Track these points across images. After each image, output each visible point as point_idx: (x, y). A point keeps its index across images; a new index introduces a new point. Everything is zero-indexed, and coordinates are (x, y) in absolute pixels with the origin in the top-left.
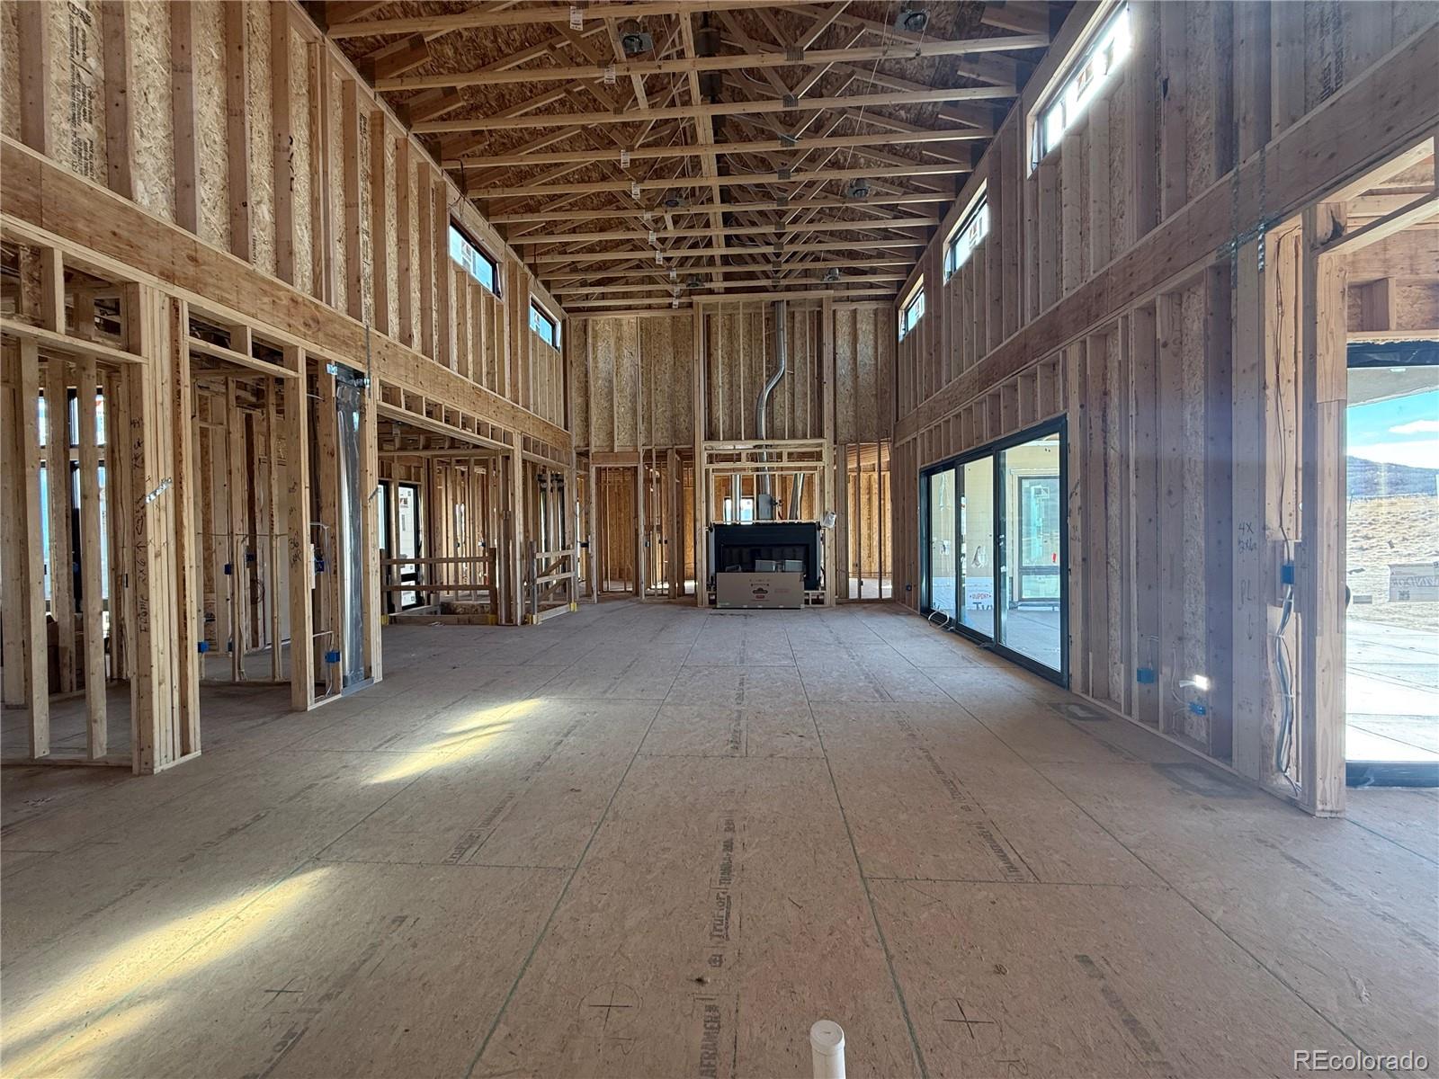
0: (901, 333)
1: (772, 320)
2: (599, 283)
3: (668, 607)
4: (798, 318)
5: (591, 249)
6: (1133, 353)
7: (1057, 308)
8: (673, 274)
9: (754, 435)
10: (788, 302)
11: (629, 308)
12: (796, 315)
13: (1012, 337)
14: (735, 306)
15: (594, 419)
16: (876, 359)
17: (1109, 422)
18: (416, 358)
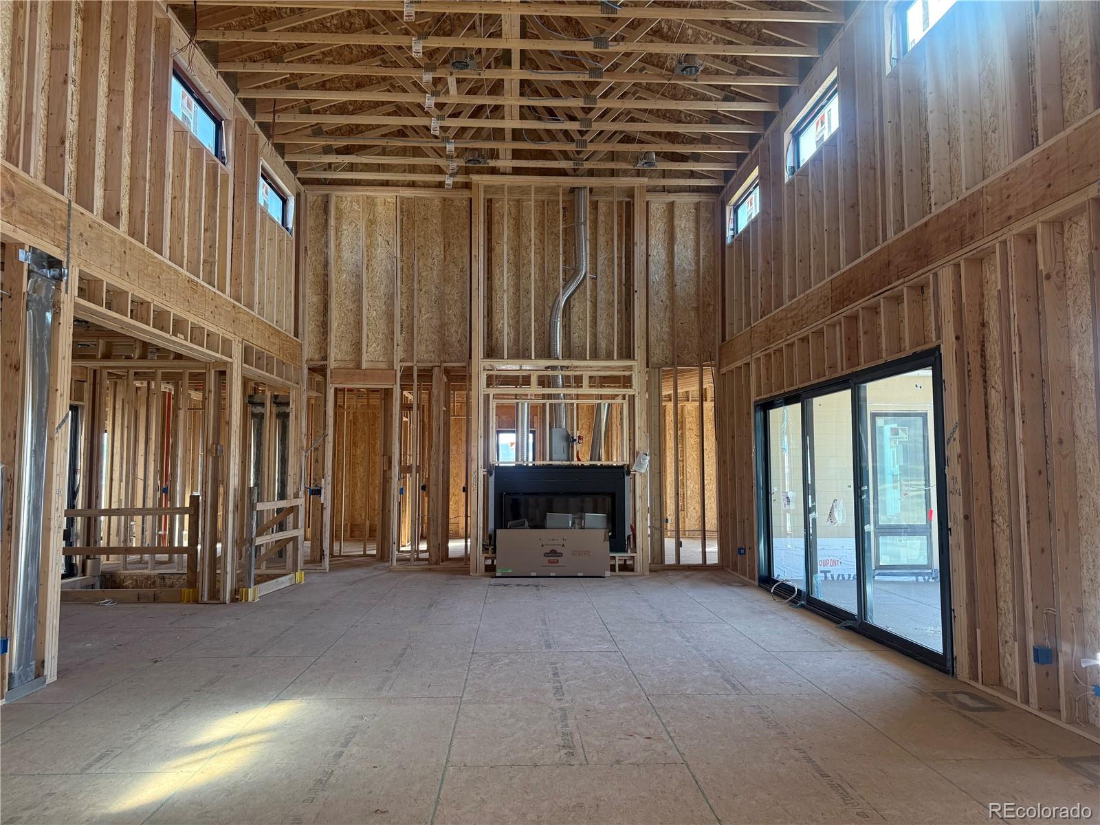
0: (729, 233)
1: (571, 209)
2: (347, 150)
3: (429, 576)
4: (602, 208)
5: (342, 109)
6: (1013, 282)
7: (926, 224)
8: (450, 147)
9: (546, 352)
10: (591, 190)
11: (386, 184)
12: (601, 205)
13: (872, 252)
14: (525, 191)
15: (335, 324)
16: (697, 263)
17: (988, 358)
18: (123, 241)
